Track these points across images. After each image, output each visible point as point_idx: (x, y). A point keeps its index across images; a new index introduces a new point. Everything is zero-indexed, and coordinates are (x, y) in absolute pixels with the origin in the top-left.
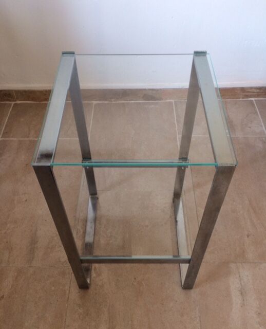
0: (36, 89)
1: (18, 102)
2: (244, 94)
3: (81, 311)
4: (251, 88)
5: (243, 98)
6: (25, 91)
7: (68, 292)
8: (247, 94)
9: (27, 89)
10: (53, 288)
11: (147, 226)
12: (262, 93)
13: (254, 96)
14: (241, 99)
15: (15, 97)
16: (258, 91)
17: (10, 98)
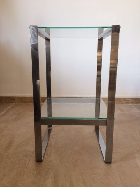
0: (27, 96)
1: (17, 103)
2: (126, 101)
3: (35, 172)
4: (128, 98)
5: (125, 104)
6: (22, 97)
7: (27, 164)
8: (127, 101)
9: (22, 96)
10: (18, 162)
11: (80, 139)
12: (134, 101)
13: (130, 103)
14: (124, 104)
15: (16, 100)
16: (132, 100)
17: (13, 101)
